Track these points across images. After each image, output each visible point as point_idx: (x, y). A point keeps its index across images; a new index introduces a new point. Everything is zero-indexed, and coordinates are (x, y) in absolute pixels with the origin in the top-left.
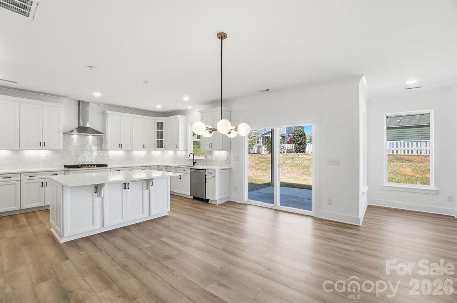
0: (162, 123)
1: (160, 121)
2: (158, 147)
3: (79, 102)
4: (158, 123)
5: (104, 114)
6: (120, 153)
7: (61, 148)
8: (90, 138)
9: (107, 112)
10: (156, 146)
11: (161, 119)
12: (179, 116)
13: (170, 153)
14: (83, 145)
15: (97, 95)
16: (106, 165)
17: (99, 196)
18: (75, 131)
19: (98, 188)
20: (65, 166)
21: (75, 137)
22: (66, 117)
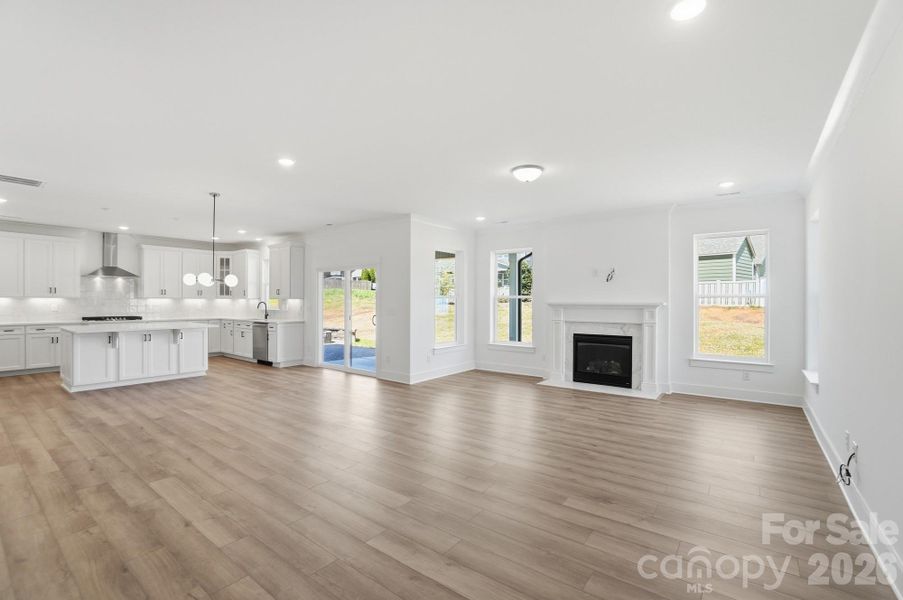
0: (228, 260)
1: (225, 257)
2: (222, 293)
3: (104, 234)
4: (222, 260)
5: (139, 250)
6: (165, 302)
7: (78, 294)
8: (120, 281)
9: (144, 246)
10: (219, 292)
11: (225, 254)
12: (247, 250)
13: (242, 301)
14: (110, 290)
15: (124, 228)
16: (140, 318)
17: (114, 346)
18: (100, 273)
19: (112, 337)
20: (84, 319)
21: (99, 280)
22: (86, 255)
